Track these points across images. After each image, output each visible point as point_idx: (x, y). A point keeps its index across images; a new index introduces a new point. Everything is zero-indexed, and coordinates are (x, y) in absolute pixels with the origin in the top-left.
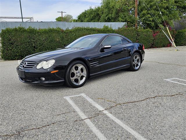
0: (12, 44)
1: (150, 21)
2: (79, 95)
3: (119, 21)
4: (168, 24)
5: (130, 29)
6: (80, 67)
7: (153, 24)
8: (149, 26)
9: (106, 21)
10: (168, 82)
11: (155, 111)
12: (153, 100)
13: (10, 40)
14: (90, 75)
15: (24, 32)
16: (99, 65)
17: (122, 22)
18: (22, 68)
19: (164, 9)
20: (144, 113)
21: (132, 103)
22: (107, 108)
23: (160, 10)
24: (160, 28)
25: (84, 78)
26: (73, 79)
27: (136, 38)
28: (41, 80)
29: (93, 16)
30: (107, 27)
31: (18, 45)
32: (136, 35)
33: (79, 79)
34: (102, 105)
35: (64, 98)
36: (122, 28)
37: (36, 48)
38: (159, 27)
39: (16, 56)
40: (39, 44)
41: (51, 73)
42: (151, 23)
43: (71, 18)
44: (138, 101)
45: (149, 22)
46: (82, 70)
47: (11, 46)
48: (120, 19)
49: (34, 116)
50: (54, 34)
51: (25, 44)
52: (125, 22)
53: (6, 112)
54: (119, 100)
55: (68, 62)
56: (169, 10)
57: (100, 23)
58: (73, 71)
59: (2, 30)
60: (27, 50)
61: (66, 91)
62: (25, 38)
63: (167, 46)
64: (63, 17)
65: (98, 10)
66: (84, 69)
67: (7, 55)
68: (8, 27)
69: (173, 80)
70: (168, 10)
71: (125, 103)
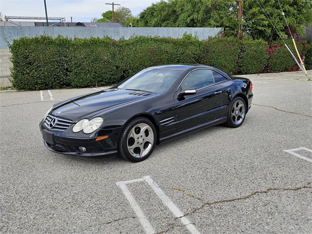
0: (30, 63)
1: (264, 26)
2: (141, 180)
3: (210, 25)
4: (294, 31)
5: (229, 39)
6: (144, 127)
7: (269, 31)
8: (261, 34)
9: (188, 26)
10: (290, 156)
11: (268, 224)
12: (264, 197)
13: (27, 57)
14: (160, 139)
15: (50, 44)
16: (175, 123)
17: (215, 28)
18: (49, 127)
19: (290, 5)
20: (249, 227)
21: (229, 203)
22: (187, 213)
23: (283, 7)
24: (280, 39)
25: (150, 146)
26: (131, 149)
27: (239, 56)
28: (79, 150)
29: (165, 13)
30: (189, 37)
31: (40, 66)
32: (240, 50)
33: (142, 147)
34: (179, 204)
35: (117, 184)
36: (215, 38)
37: (70, 72)
38: (279, 37)
39: (37, 83)
40: (75, 64)
41: (96, 140)
42: (265, 30)
43: (128, 14)
44: (238, 199)
45: (263, 29)
46: (147, 132)
47: (29, 67)
48: (212, 22)
49: (69, 222)
50: (100, 49)
51: (52, 64)
52: (220, 27)
53: (24, 212)
54: (208, 195)
55: (126, 121)
56: (297, 7)
57: (177, 28)
58: (131, 136)
59: (14, 41)
60: (55, 75)
61: (120, 169)
62: (51, 55)
63: (292, 70)
64: (114, 11)
65: (175, 5)
66: (150, 130)
67: (22, 83)
68: (23, 36)
69: (298, 152)
70: (295, 7)
71: (217, 202)
